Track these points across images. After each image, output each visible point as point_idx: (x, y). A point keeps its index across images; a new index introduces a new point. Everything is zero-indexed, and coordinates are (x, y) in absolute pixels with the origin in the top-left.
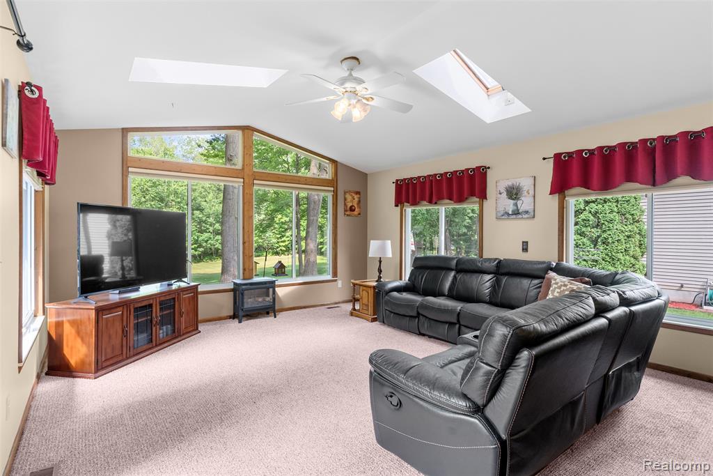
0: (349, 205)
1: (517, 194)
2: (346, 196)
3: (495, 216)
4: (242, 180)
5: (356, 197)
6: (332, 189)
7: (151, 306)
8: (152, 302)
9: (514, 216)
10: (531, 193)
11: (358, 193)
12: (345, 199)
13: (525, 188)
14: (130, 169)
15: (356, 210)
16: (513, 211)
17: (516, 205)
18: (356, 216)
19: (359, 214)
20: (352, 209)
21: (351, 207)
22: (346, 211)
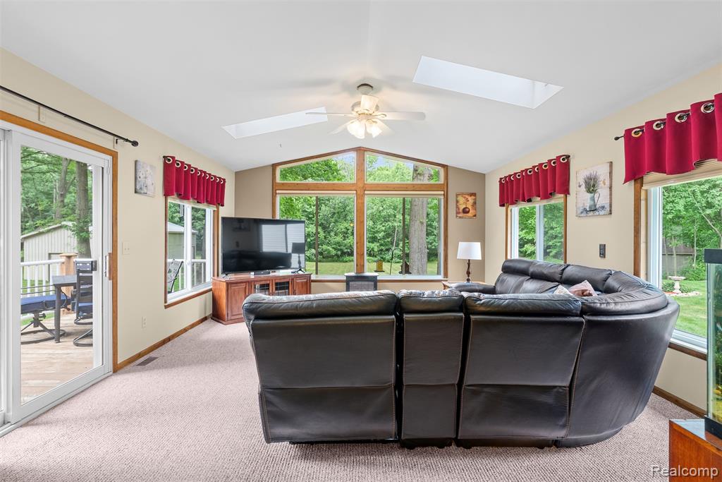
0: (462, 207)
1: (594, 186)
2: (458, 199)
3: (575, 214)
4: (355, 192)
5: (471, 199)
6: (443, 193)
7: (268, 285)
8: (268, 282)
9: (591, 213)
10: (607, 184)
11: (474, 194)
12: (457, 202)
13: (601, 178)
14: (277, 192)
15: (471, 211)
16: (590, 207)
17: (593, 199)
18: (470, 218)
19: (475, 216)
20: (465, 211)
21: (464, 209)
22: (458, 213)
